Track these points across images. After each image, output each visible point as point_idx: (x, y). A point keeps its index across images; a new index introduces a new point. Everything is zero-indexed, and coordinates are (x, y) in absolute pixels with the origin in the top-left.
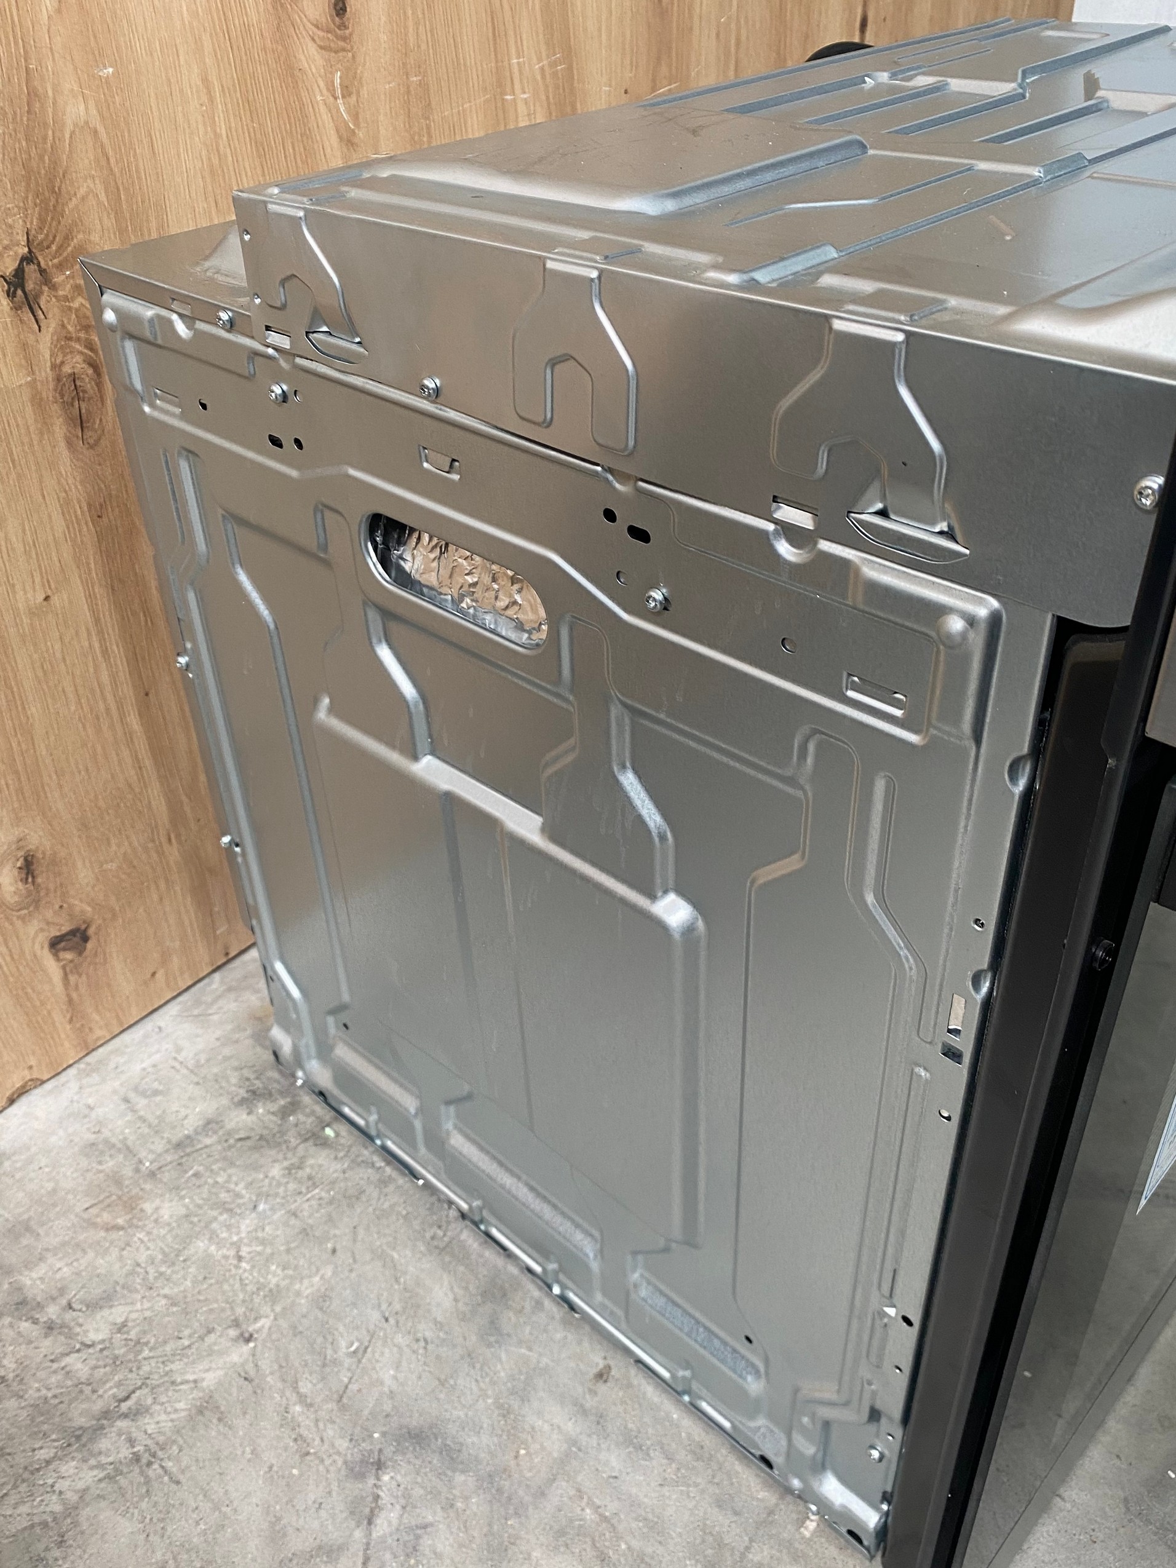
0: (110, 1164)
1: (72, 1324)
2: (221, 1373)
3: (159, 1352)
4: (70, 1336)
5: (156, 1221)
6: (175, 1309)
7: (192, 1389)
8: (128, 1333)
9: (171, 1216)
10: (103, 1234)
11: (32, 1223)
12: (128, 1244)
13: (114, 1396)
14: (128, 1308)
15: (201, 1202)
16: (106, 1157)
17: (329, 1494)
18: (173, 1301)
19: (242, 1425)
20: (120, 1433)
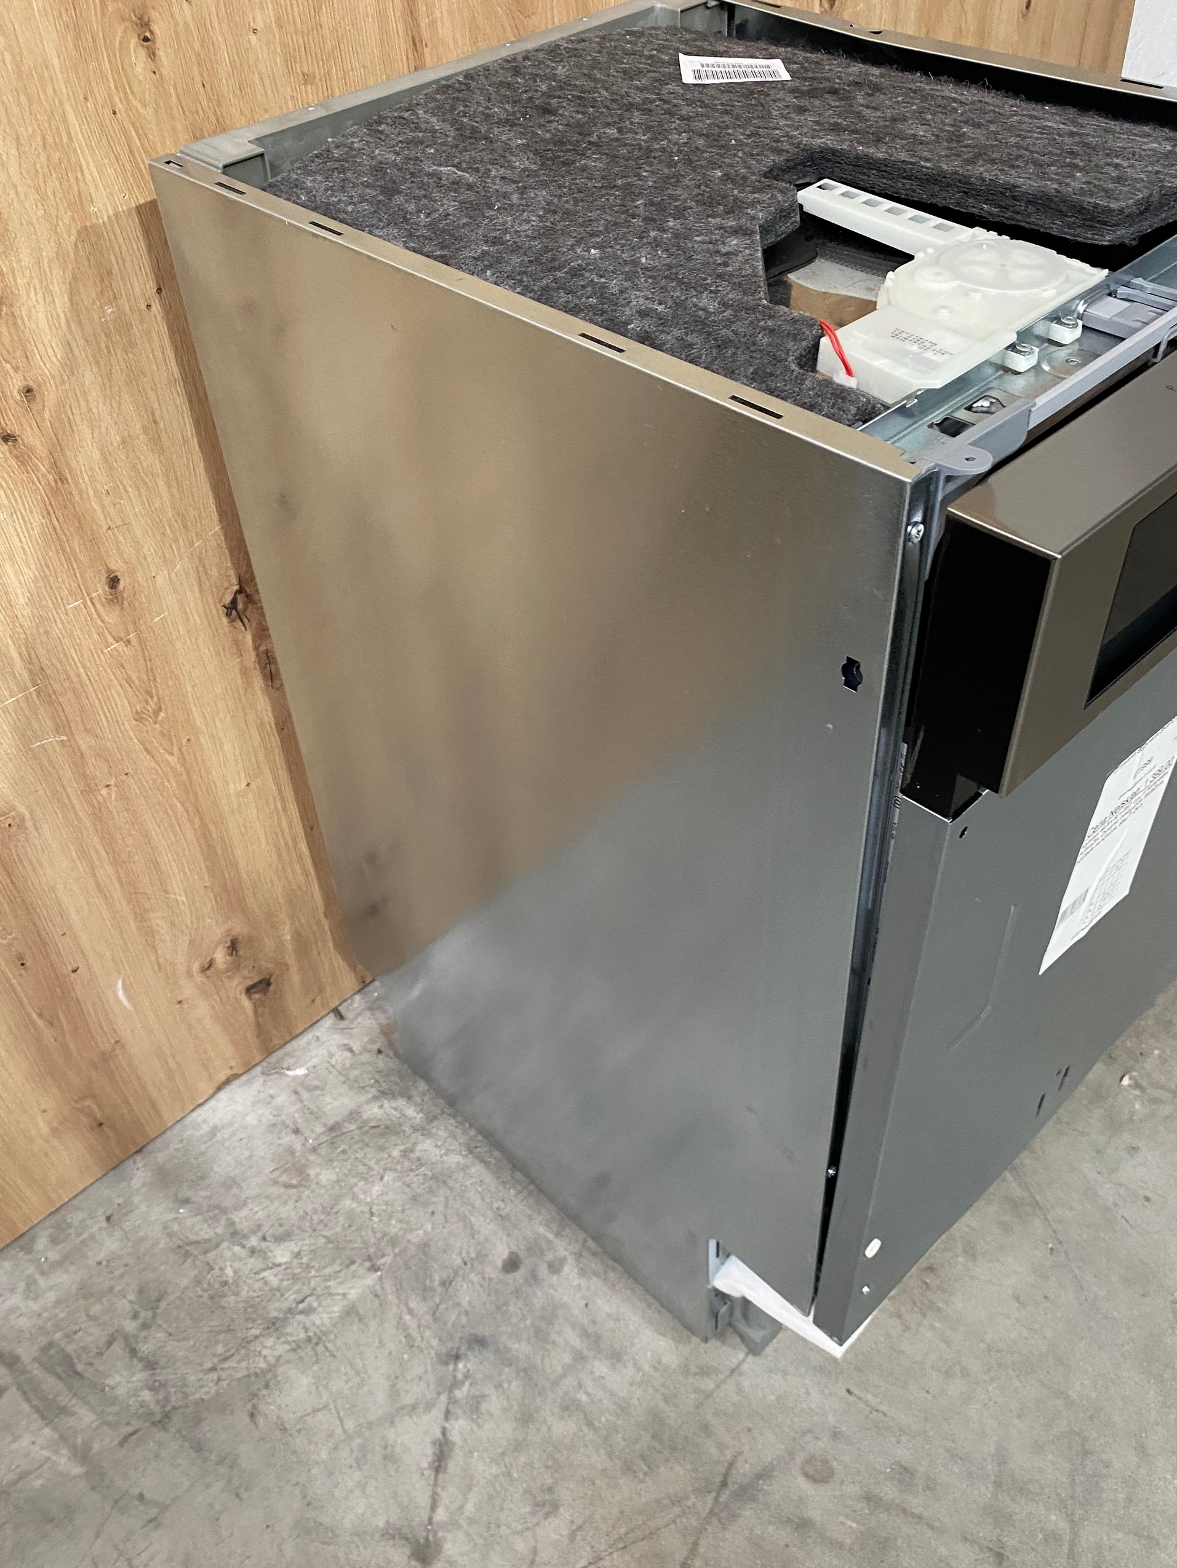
0: (286, 1140)
1: (266, 1250)
2: (359, 1291)
3: (321, 1273)
4: (266, 1258)
5: (317, 1183)
6: (330, 1246)
7: (342, 1300)
8: (301, 1259)
9: (327, 1180)
10: (282, 1190)
11: (237, 1179)
12: (300, 1199)
13: (295, 1299)
14: (300, 1243)
15: (346, 1172)
16: (283, 1134)
17: (426, 1372)
18: (329, 1240)
19: (373, 1325)
20: (299, 1323)
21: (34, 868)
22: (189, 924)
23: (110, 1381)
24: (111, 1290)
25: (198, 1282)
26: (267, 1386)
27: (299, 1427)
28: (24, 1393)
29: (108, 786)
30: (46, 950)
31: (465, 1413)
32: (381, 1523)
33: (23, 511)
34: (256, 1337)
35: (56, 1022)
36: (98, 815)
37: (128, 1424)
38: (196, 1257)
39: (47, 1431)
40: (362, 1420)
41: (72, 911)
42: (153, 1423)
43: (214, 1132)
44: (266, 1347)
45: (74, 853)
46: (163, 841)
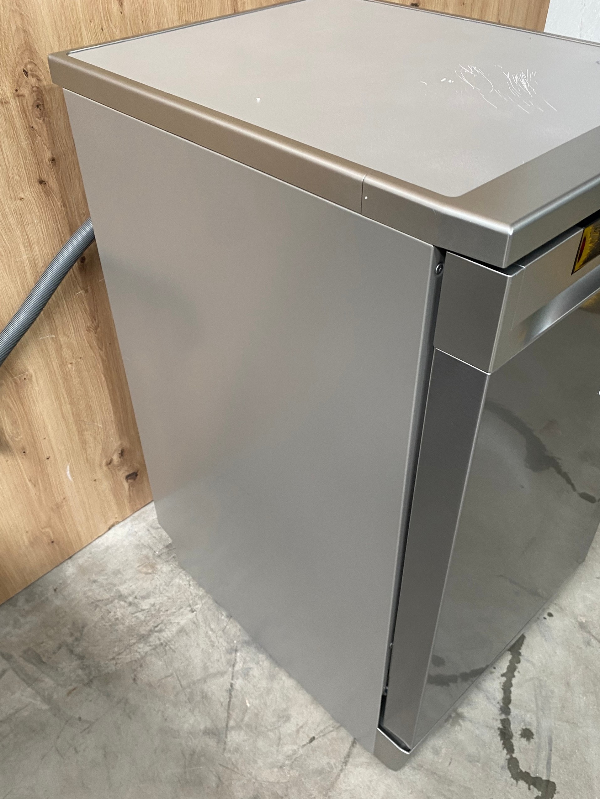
0: (145, 552)
1: (137, 603)
2: (186, 621)
3: (166, 613)
4: (137, 607)
5: (162, 572)
6: (170, 600)
7: (177, 625)
8: (156, 606)
9: (166, 570)
10: (144, 575)
11: (121, 570)
12: (153, 579)
13: (153, 626)
14: (155, 599)
15: (176, 566)
16: (143, 550)
17: (221, 658)
18: (169, 598)
19: (193, 636)
20: (156, 636)
21: (34, 403)
22: (103, 439)
23: (61, 666)
24: (58, 623)
25: (103, 618)
26: (141, 666)
27: (158, 684)
28: (16, 672)
29: (71, 363)
30: (35, 445)
31: (241, 676)
32: (202, 727)
33: (45, 219)
34: (134, 644)
35: (37, 485)
36: (66, 378)
37: (71, 685)
38: (101, 608)
39: (29, 689)
40: (190, 681)
41: (50, 427)
42: (84, 685)
43: (107, 548)
44: (140, 648)
45: (53, 397)
46: (94, 395)
